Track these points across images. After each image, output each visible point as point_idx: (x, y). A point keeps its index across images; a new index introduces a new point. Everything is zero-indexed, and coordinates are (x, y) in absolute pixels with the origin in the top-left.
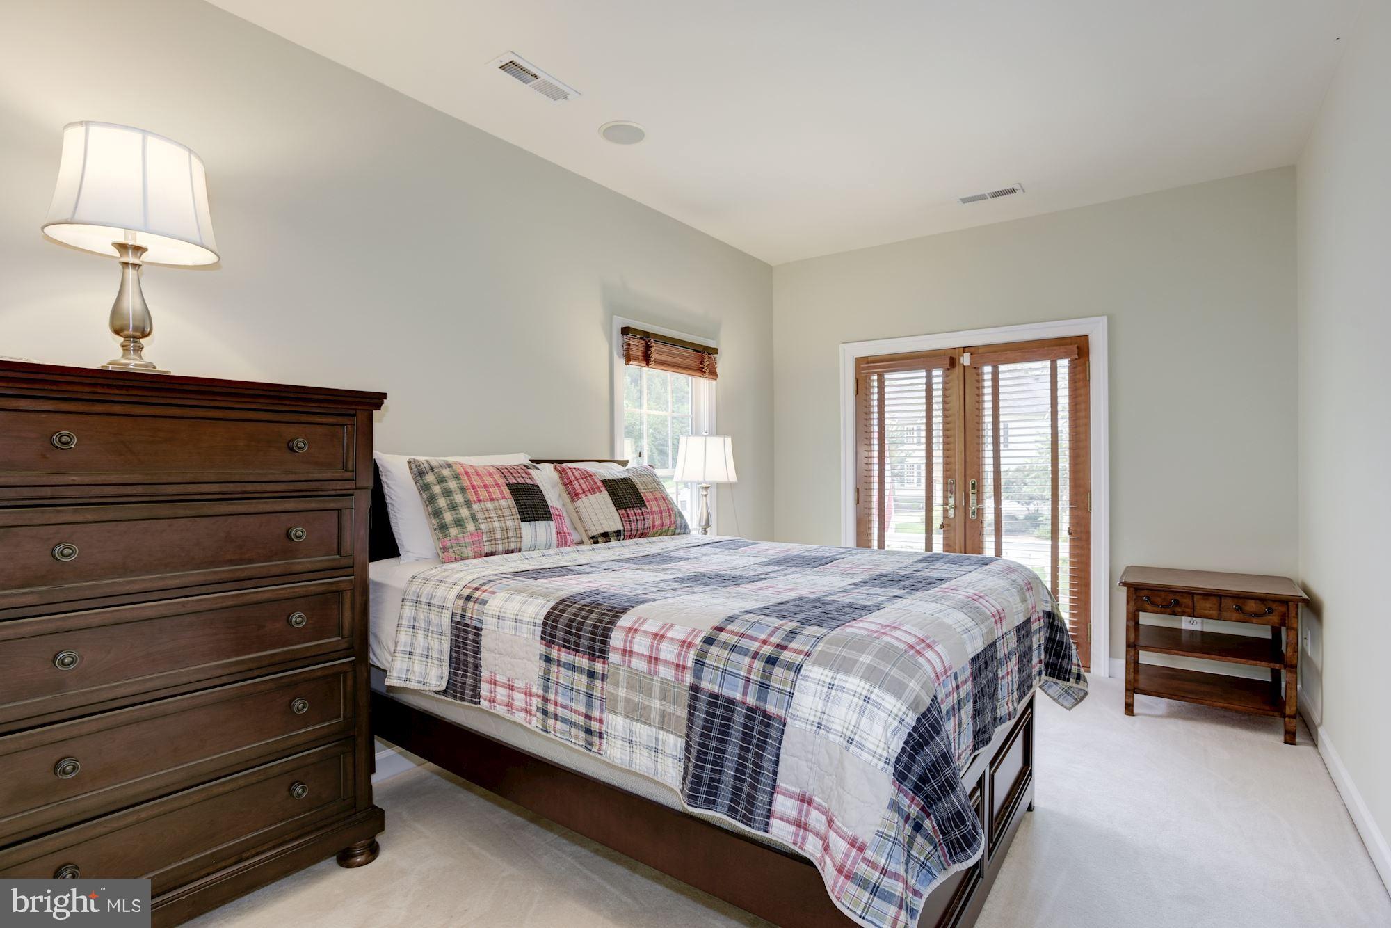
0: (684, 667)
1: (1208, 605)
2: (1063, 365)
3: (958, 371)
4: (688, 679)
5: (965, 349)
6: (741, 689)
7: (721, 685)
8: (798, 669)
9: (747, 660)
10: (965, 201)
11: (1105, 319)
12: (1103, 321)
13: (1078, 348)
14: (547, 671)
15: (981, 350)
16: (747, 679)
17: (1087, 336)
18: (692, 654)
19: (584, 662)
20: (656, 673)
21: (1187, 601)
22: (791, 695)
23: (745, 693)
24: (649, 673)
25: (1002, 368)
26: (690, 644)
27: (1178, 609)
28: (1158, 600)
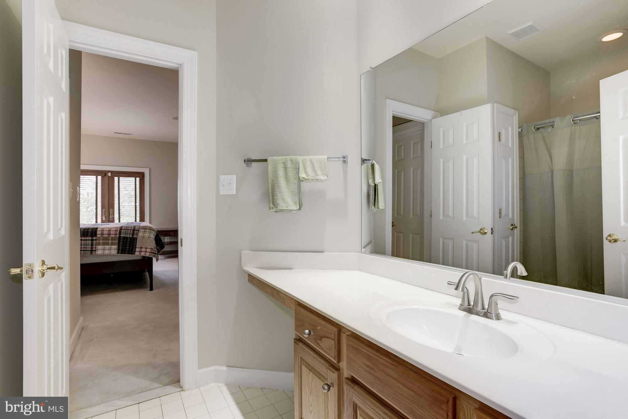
0: (117, 234)
1: (172, 233)
2: (138, 179)
3: (106, 178)
4: (118, 236)
5: (109, 171)
6: (129, 235)
7: (125, 235)
8: (139, 230)
9: (129, 231)
10: (115, 133)
11: (148, 169)
12: (148, 170)
13: (142, 175)
14: (81, 242)
15: (114, 172)
16: (130, 233)
17: (144, 172)
18: (118, 232)
19: (90, 238)
20: (110, 236)
21: (168, 233)
22: (138, 234)
23: (130, 236)
24: (108, 236)
25: (120, 178)
26: (117, 231)
27: (167, 235)
28: (163, 233)
